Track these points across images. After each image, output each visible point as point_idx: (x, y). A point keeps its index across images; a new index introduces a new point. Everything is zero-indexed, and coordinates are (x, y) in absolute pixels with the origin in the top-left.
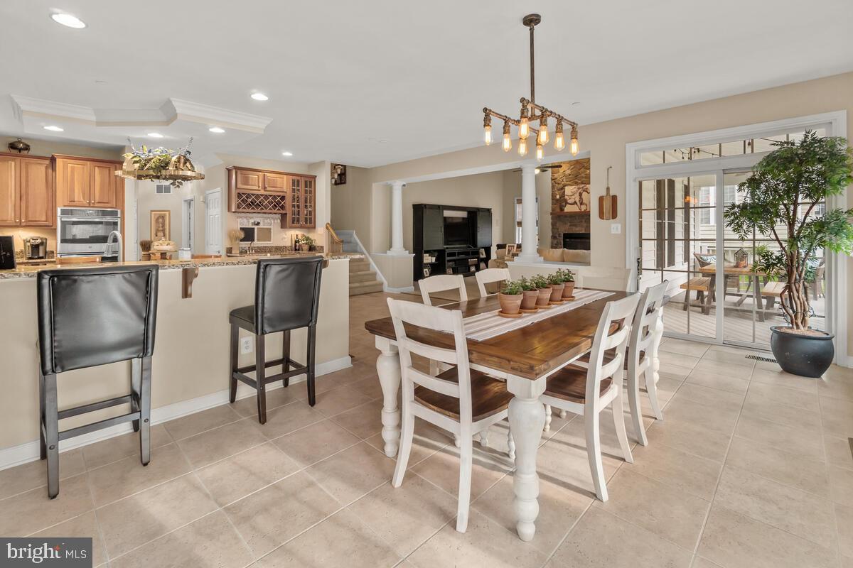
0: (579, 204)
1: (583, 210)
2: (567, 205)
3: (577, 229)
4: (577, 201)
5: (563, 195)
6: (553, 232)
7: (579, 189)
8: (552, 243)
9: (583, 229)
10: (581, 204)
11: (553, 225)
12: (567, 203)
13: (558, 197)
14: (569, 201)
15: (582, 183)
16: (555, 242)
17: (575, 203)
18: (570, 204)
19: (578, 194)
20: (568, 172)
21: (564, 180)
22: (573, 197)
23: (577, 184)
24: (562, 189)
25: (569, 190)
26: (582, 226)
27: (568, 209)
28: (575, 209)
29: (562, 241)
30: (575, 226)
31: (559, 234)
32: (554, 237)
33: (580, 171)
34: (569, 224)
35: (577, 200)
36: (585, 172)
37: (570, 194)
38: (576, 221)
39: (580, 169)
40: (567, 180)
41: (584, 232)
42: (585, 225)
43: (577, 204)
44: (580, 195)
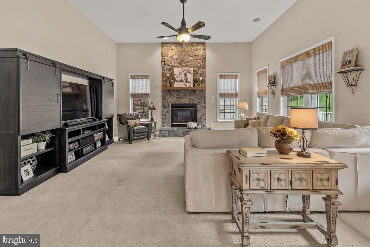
0: (184, 81)
1: (188, 86)
2: (176, 82)
3: (183, 100)
4: (184, 80)
5: (172, 74)
6: (162, 103)
7: (184, 70)
8: (163, 111)
9: (187, 100)
10: (187, 82)
11: (163, 97)
12: (175, 80)
13: (168, 75)
14: (177, 79)
15: (186, 66)
16: (165, 110)
17: (182, 81)
18: (178, 81)
19: (184, 74)
20: (175, 57)
21: (172, 63)
22: (180, 76)
23: (182, 66)
24: (171, 69)
25: (176, 71)
26: (187, 99)
27: (176, 85)
28: (182, 85)
29: (170, 110)
30: (181, 98)
31: (168, 104)
32: (164, 107)
33: (185, 57)
34: (176, 97)
35: (183, 78)
36: (188, 58)
37: (178, 74)
38: (182, 95)
39: (184, 56)
40: (175, 63)
41: (187, 103)
42: (188, 97)
43: (183, 82)
44: (186, 75)
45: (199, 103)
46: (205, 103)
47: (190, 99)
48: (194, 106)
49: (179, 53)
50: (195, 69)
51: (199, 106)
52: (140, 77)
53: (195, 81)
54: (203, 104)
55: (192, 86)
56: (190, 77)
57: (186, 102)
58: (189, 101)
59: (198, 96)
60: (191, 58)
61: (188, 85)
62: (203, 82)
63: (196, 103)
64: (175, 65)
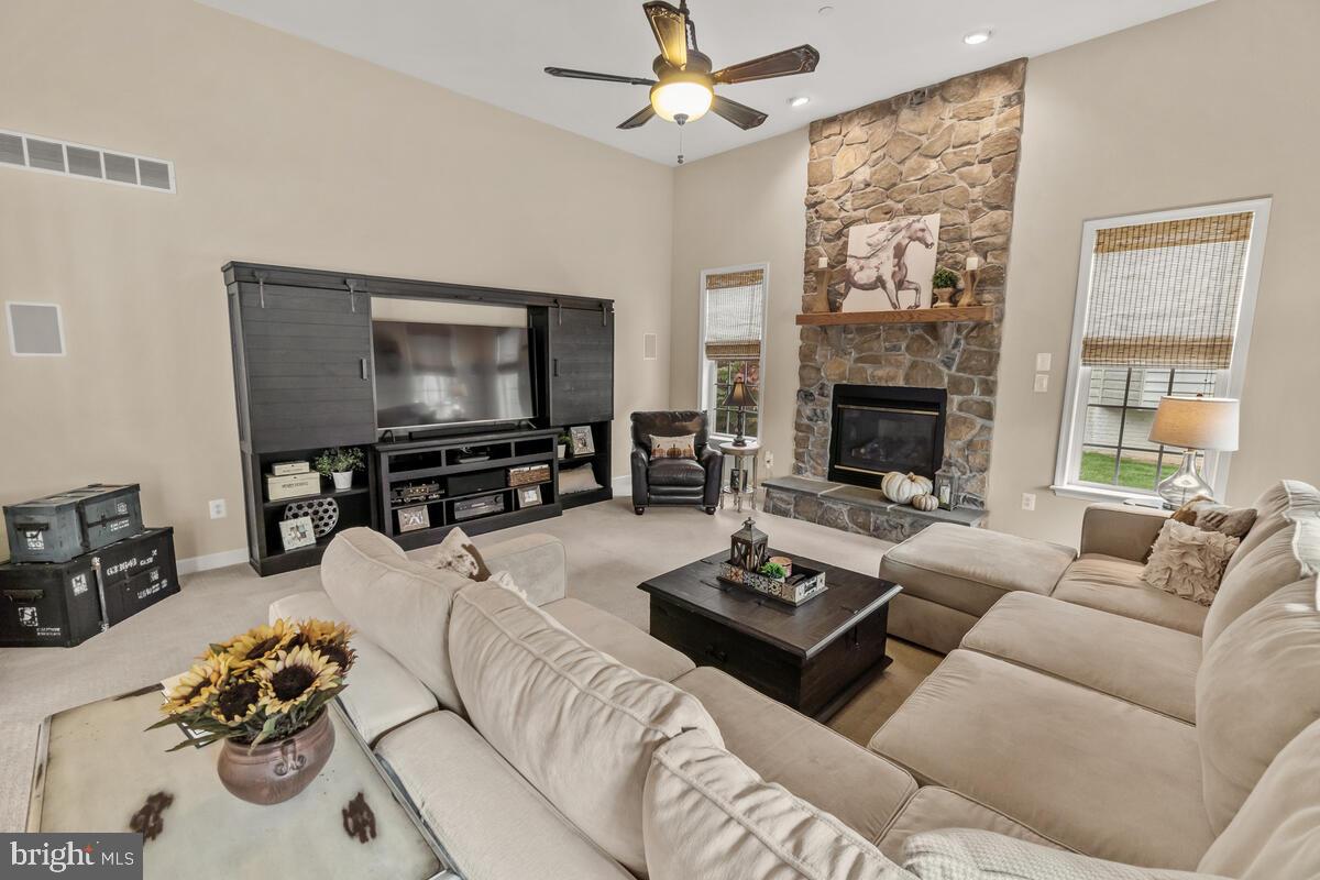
0: (891, 285)
1: (904, 307)
2: (853, 290)
3: (880, 373)
4: (887, 277)
5: (840, 258)
6: (802, 379)
7: (895, 231)
8: (799, 413)
9: (901, 374)
10: (900, 285)
11: (806, 356)
12: (851, 283)
13: (823, 263)
14: (860, 278)
15: (908, 211)
16: (808, 411)
17: (880, 282)
18: (863, 287)
19: (891, 252)
20: (864, 174)
21: (848, 206)
22: (874, 262)
23: (889, 213)
24: (839, 234)
25: (860, 239)
26: (898, 365)
27: (854, 303)
28: (877, 302)
29: (829, 410)
30: (875, 361)
31: (822, 387)
32: (805, 395)
33: (904, 168)
34: (854, 355)
35: (887, 272)
36: (921, 167)
37: (866, 251)
38: (879, 347)
39: (902, 162)
40: (858, 203)
41: (901, 383)
42: (907, 359)
43: (884, 288)
44: (900, 252)
45: (956, 385)
46: (989, 389)
47: (914, 365)
48: (934, 400)
49: (880, 153)
50: (950, 219)
51: (954, 401)
52: (732, 282)
53: (943, 280)
54: (976, 394)
55: (925, 304)
56: (922, 264)
57: (893, 378)
58: (907, 378)
59: (957, 353)
60: (933, 165)
61: (906, 300)
62: (992, 279)
63: (945, 384)
64: (860, 213)
